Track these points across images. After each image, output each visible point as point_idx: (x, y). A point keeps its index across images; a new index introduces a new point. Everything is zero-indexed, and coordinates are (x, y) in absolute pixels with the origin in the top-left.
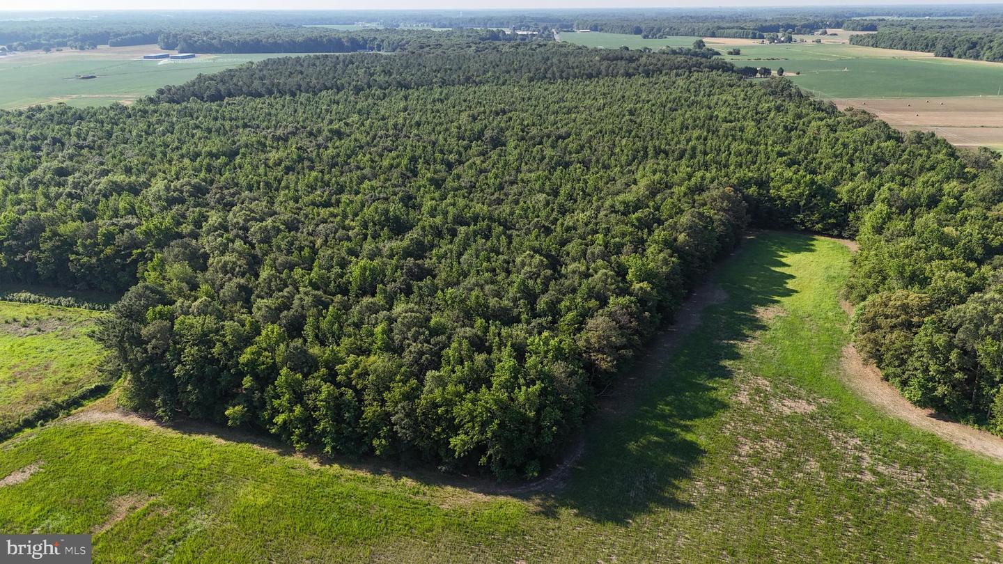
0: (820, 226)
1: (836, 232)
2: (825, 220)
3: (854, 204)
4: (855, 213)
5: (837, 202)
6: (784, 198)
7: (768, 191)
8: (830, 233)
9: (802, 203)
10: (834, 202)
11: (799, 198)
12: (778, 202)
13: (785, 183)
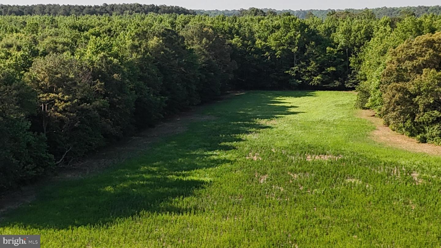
0: (318, 77)
1: (337, 83)
2: (324, 70)
3: (354, 45)
4: (356, 56)
5: (334, 47)
6: (274, 48)
7: (254, 42)
8: (331, 85)
9: (295, 50)
10: (331, 46)
11: (291, 44)
12: (267, 53)
13: (273, 32)
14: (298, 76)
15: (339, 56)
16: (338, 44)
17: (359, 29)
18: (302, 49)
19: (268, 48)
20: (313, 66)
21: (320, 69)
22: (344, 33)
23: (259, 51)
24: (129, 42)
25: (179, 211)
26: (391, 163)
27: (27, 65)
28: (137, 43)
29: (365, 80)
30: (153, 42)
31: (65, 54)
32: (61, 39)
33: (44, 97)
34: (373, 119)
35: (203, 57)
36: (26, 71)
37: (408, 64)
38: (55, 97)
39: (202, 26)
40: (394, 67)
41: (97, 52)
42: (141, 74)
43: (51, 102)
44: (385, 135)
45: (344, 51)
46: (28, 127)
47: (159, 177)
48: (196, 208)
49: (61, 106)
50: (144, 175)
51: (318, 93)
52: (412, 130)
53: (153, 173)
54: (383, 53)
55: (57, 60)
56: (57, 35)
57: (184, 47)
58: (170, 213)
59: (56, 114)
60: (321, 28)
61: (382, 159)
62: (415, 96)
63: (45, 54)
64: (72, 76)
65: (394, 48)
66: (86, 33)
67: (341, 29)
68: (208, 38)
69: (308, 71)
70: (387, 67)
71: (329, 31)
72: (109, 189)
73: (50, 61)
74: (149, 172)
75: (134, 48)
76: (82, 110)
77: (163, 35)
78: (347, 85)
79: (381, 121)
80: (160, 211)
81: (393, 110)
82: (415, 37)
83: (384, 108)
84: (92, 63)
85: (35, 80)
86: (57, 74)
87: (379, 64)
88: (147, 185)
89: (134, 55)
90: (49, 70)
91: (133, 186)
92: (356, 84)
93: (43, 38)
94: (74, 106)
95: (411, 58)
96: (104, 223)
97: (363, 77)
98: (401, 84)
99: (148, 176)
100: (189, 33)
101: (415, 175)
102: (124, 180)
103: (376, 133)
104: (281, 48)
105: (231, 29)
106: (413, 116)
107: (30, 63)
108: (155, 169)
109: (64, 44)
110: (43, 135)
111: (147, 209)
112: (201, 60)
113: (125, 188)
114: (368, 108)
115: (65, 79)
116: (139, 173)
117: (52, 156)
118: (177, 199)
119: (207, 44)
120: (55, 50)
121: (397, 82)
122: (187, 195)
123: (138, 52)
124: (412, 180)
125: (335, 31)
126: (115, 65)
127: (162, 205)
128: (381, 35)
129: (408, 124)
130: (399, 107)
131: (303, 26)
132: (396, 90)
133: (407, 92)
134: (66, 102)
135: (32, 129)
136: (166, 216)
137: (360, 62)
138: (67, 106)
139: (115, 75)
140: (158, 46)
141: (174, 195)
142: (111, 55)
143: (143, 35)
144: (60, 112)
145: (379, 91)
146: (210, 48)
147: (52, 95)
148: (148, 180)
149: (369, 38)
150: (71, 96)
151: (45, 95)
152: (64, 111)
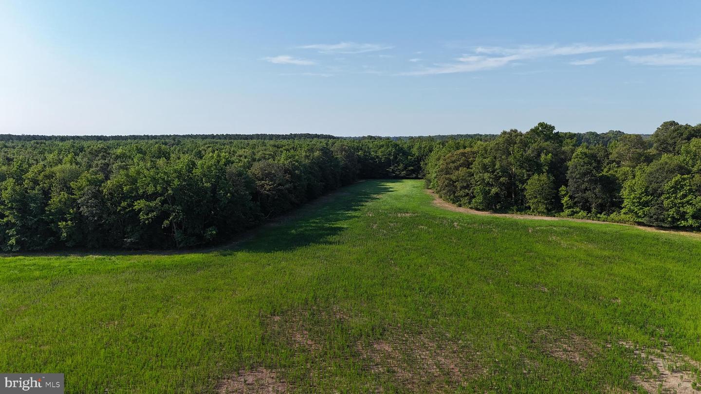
0: (404, 172)
1: (414, 175)
2: (407, 168)
3: (423, 156)
4: (424, 161)
5: (412, 156)
6: (380, 157)
7: (370, 154)
8: (411, 176)
9: (392, 158)
10: (411, 156)
11: (390, 154)
12: (377, 160)
13: (380, 148)
14: (393, 172)
15: (415, 161)
16: (414, 155)
17: (425, 147)
18: (396, 158)
19: (378, 157)
20: (401, 166)
21: (405, 168)
22: (418, 149)
23: (372, 159)
24: (304, 154)
25: (331, 243)
26: (442, 218)
27: (250, 166)
28: (308, 155)
29: (429, 173)
30: (317, 154)
31: (270, 160)
32: (268, 152)
33: (258, 183)
34: (433, 195)
35: (343, 161)
36: (249, 169)
37: (452, 165)
38: (265, 183)
39: (343, 145)
40: (444, 167)
41: (287, 159)
42: (310, 170)
43: (263, 186)
44: (439, 203)
45: (418, 158)
46: (250, 199)
47: (319, 225)
48: (339, 242)
49: (268, 188)
50: (312, 224)
51: (404, 180)
52: (454, 200)
53: (317, 223)
54: (438, 159)
55: (265, 163)
56: (265, 150)
57: (333, 157)
58: (326, 244)
59: (265, 192)
60: (405, 146)
61: (438, 216)
62: (455, 182)
63: (259, 160)
64: (273, 172)
65: (444, 157)
66: (281, 149)
67: (416, 147)
68: (345, 151)
69: (399, 169)
70: (441, 167)
71: (410, 148)
72: (293, 231)
73: (262, 164)
74: (314, 223)
75: (307, 157)
76: (279, 190)
77: (322, 150)
78: (419, 177)
79: (437, 196)
80: (320, 243)
81: (444, 190)
82: (455, 151)
83: (439, 188)
84: (284, 165)
85: (254, 174)
86: (265, 170)
87: (436, 165)
88: (313, 229)
89: (307, 160)
90: (261, 169)
91: (306, 230)
92: (424, 175)
93: (258, 152)
94: (274, 187)
95: (453, 162)
96: (291, 249)
97: (428, 172)
98: (448, 176)
99: (314, 225)
100: (336, 149)
101: (455, 224)
102: (301, 227)
103: (435, 202)
104: (384, 157)
105: (358, 147)
106: (454, 193)
107: (252, 165)
108: (317, 221)
109: (270, 155)
110: (258, 203)
111: (314, 242)
112: (342, 163)
113: (302, 231)
114: (430, 189)
115: (270, 173)
116: (309, 223)
117: (263, 214)
118: (329, 237)
119: (345, 155)
120: (264, 158)
121: (446, 174)
122: (334, 235)
123: (309, 159)
124: (454, 226)
125: (413, 148)
126: (297, 166)
127: (321, 240)
128: (437, 150)
129: (452, 197)
130: (447, 188)
131: (396, 145)
132: (446, 179)
133: (451, 180)
134: (270, 185)
135: (252, 200)
136: (323, 246)
137: (426, 164)
138: (271, 188)
139: (296, 171)
140: (319, 156)
141: (328, 235)
142: (294, 161)
143: (311, 150)
144: (267, 191)
145: (436, 179)
146: (347, 157)
147: (263, 182)
148: (314, 227)
149: (431, 151)
150: (273, 183)
151: (259, 182)
152: (269, 190)
